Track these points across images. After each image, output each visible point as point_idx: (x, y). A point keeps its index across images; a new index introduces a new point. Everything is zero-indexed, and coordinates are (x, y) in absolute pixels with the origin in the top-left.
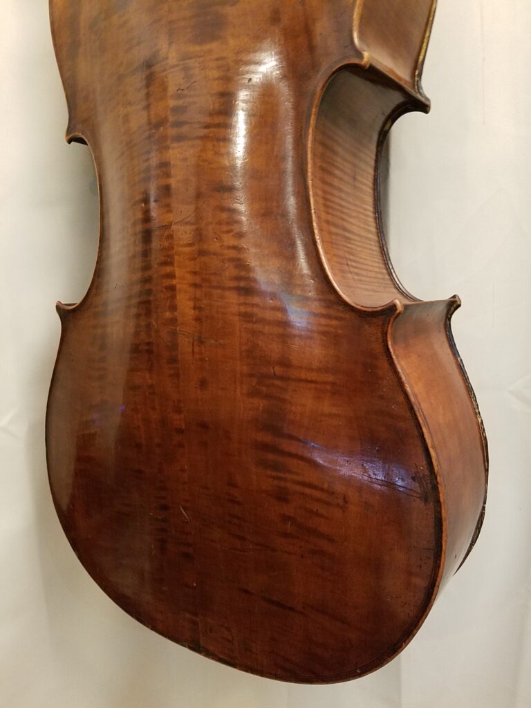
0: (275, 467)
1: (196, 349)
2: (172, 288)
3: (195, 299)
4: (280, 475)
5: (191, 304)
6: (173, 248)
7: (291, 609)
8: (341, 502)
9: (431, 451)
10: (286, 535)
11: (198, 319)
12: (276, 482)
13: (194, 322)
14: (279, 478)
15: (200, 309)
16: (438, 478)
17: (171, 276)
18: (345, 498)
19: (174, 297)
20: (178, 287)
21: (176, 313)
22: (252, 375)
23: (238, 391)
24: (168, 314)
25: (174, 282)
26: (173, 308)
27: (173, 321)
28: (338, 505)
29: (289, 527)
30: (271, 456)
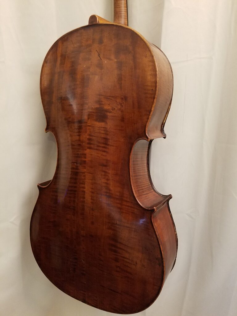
0: (115, 251)
1: (91, 212)
2: (84, 192)
3: (92, 196)
4: (117, 254)
5: (90, 198)
6: (85, 180)
7: (117, 292)
8: (135, 263)
9: (162, 252)
10: (117, 271)
11: (92, 203)
12: (115, 256)
13: (91, 203)
14: (116, 255)
15: (93, 200)
16: (164, 260)
17: (84, 188)
18: (136, 262)
19: (84, 194)
20: (86, 192)
21: (84, 199)
22: (109, 223)
23: (104, 227)
24: (82, 199)
25: (85, 190)
26: (84, 198)
27: (84, 202)
28: (134, 264)
29: (118, 269)
30: (114, 248)
